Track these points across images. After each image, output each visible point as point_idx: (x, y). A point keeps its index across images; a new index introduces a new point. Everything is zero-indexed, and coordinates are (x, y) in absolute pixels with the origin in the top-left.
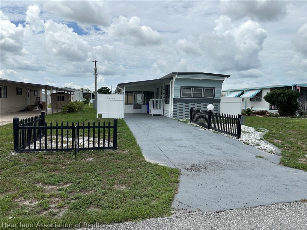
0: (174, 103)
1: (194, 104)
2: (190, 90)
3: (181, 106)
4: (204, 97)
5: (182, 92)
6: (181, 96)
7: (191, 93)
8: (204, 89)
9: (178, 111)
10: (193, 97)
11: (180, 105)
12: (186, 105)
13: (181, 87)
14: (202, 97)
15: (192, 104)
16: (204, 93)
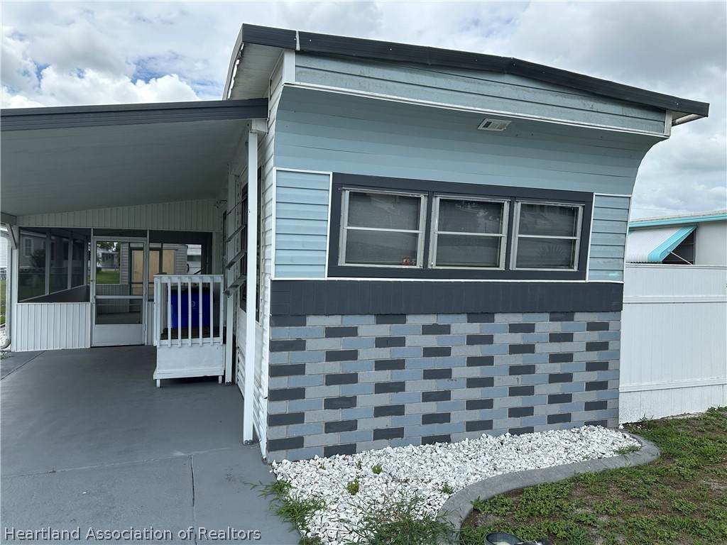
0: (277, 319)
1: (442, 320)
2: (409, 208)
3: (337, 344)
4: (513, 267)
5: (345, 227)
6: (342, 262)
7: (421, 232)
8: (518, 207)
9: (318, 392)
10: (432, 264)
11: (331, 332)
12: (385, 330)
13: (340, 181)
14: (502, 268)
15: (431, 320)
16: (516, 235)
